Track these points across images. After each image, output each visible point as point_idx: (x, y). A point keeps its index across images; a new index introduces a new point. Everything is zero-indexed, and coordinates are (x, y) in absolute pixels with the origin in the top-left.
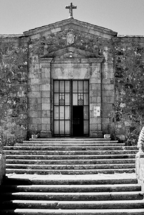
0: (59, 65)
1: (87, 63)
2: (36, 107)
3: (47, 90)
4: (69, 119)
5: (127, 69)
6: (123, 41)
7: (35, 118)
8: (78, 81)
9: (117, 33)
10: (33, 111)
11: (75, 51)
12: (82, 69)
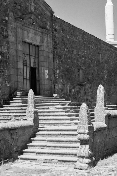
0: (26, 28)
1: (40, 32)
2: (14, 64)
3: (21, 50)
4: (29, 78)
5: (59, 44)
6: (57, 21)
7: (13, 75)
8: (35, 46)
9: (54, 13)
10: (12, 68)
11: (34, 19)
12: (38, 36)
